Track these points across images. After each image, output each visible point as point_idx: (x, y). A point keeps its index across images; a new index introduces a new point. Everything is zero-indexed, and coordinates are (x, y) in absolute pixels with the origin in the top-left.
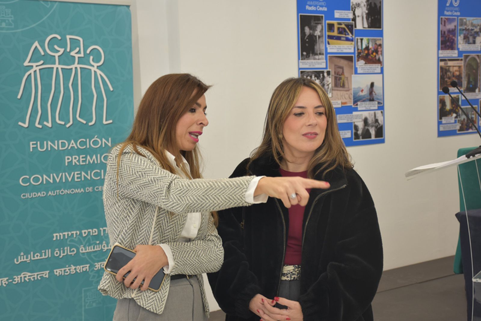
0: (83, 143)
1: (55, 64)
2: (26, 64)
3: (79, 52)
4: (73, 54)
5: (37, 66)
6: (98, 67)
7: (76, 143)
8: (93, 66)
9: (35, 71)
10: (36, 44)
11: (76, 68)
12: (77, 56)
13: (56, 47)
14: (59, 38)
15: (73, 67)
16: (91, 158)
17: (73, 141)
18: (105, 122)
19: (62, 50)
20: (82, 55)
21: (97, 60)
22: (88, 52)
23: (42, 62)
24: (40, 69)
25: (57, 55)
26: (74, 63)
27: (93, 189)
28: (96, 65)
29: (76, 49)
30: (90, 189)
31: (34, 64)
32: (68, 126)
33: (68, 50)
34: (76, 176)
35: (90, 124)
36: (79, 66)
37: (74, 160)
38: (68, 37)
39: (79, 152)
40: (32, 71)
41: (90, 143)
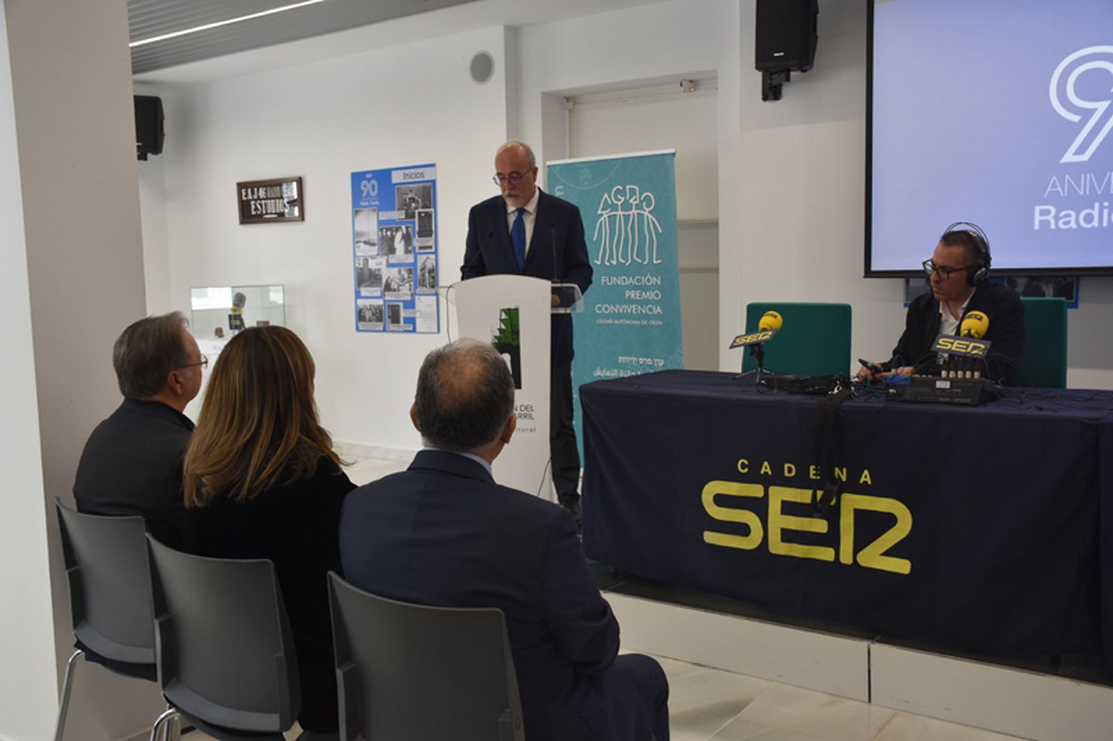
0: (639, 280)
1: (617, 210)
2: (599, 212)
3: (635, 200)
4: (631, 201)
5: (607, 214)
6: (650, 212)
7: (633, 278)
8: (645, 211)
9: (605, 219)
10: (606, 196)
11: (634, 214)
12: (634, 203)
13: (620, 197)
14: (621, 188)
15: (631, 213)
16: (646, 293)
17: (631, 278)
18: (655, 262)
19: (623, 199)
20: (637, 202)
21: (648, 206)
22: (642, 198)
23: (609, 210)
24: (609, 217)
25: (620, 203)
26: (631, 209)
27: (648, 323)
28: (648, 210)
29: (632, 197)
30: (646, 322)
31: (604, 212)
32: (627, 264)
33: (628, 198)
34: (634, 309)
35: (645, 263)
36: (636, 212)
37: (633, 296)
38: (628, 187)
39: (636, 288)
40: (602, 218)
41: (644, 281)
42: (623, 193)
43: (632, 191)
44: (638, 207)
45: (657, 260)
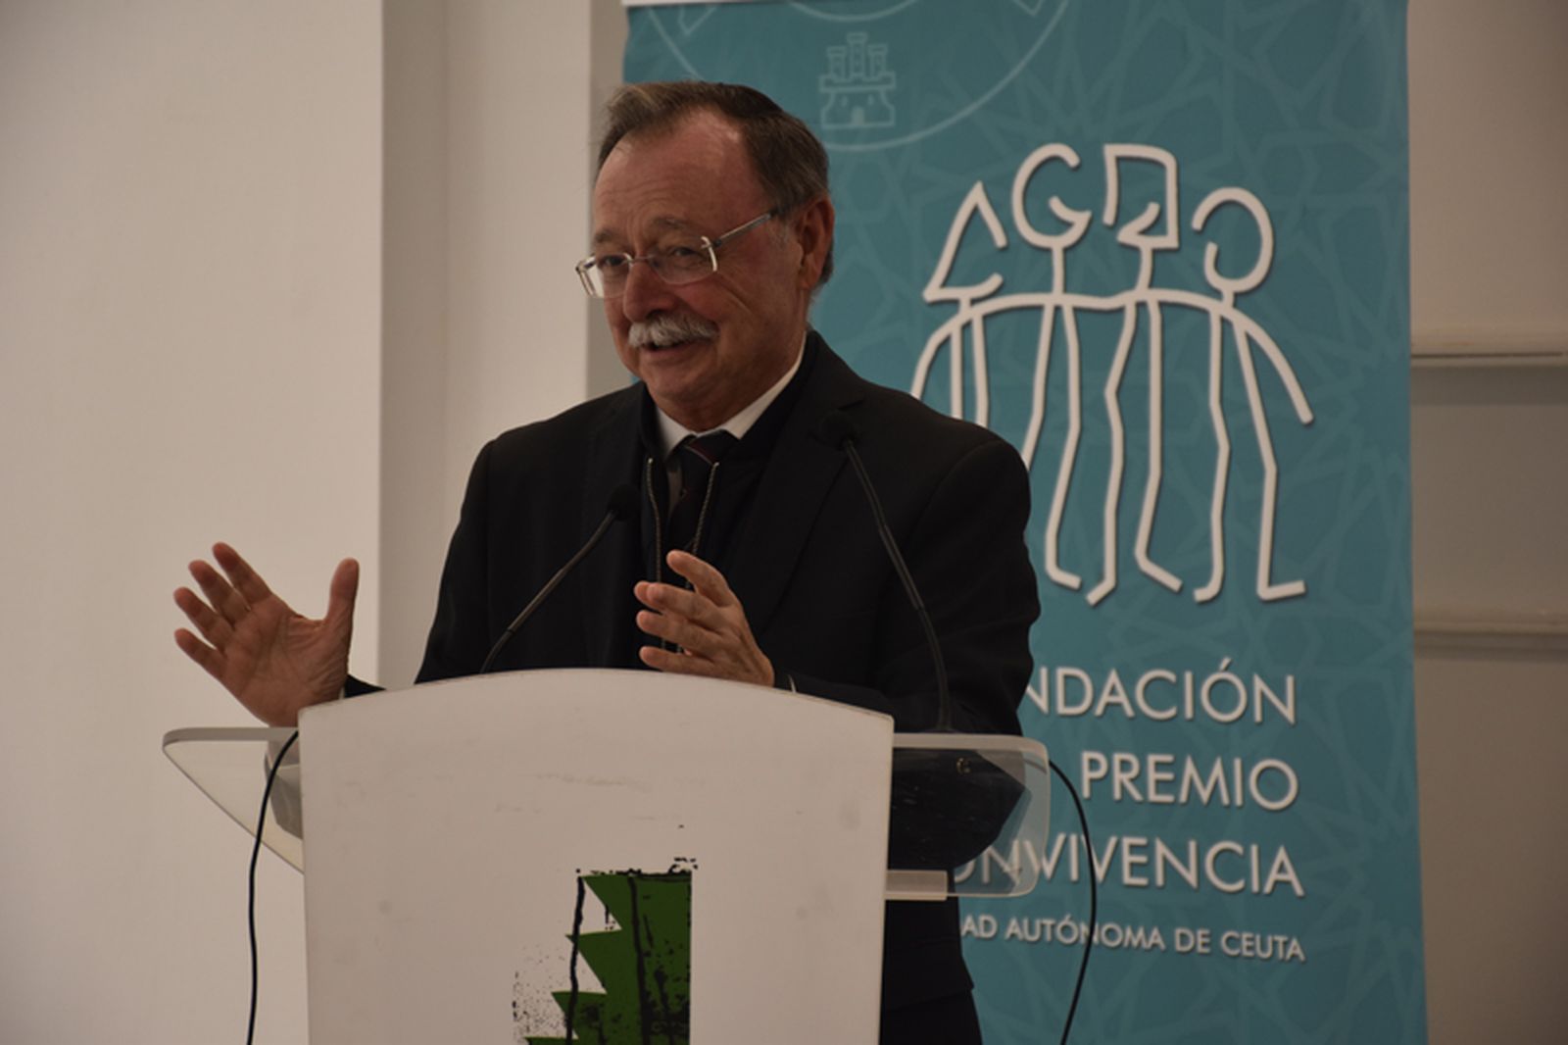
42: (1083, 187)
43: (1139, 179)
44: (1169, 268)
45: (1272, 581)
